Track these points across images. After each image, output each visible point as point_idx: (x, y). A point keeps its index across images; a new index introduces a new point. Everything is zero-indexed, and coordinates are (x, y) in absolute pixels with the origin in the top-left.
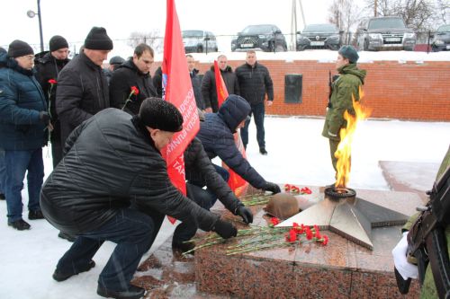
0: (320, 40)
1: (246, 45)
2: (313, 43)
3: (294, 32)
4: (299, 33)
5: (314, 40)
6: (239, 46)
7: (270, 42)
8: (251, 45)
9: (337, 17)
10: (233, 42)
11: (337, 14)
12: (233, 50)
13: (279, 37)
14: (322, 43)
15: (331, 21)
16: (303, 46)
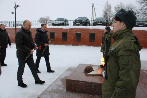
0: (101, 22)
1: (77, 24)
2: (98, 24)
3: (93, 20)
4: (94, 20)
5: (99, 22)
6: (75, 24)
7: (85, 23)
8: (79, 24)
9: (106, 15)
10: (73, 23)
11: (106, 14)
12: (74, 25)
13: (88, 21)
14: (101, 24)
15: (104, 16)
16: (95, 24)
